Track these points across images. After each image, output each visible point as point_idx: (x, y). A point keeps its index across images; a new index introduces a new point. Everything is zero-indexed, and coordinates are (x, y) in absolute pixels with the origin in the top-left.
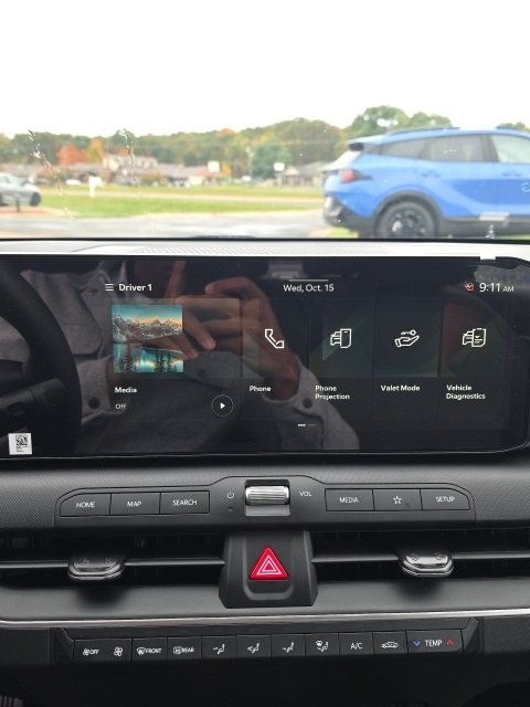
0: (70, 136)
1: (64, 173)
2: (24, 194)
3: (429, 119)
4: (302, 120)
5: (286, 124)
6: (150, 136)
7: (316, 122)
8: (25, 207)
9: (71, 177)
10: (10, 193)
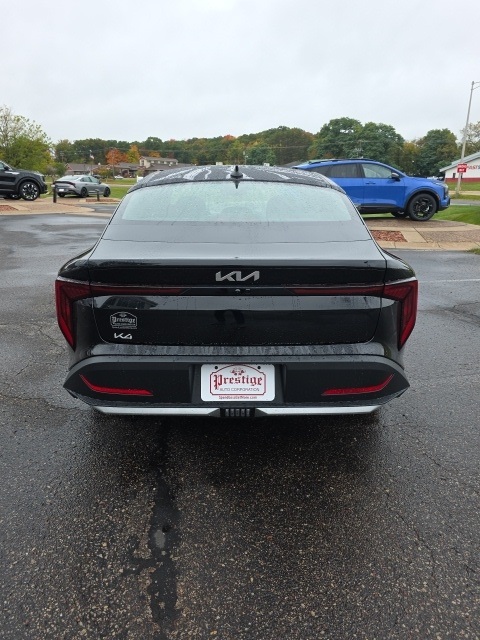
0: (115, 141)
1: (113, 171)
2: (101, 189)
3: (377, 128)
4: (284, 129)
5: (272, 132)
6: (172, 141)
7: (295, 129)
8: (102, 198)
9: (117, 174)
10: (93, 188)
